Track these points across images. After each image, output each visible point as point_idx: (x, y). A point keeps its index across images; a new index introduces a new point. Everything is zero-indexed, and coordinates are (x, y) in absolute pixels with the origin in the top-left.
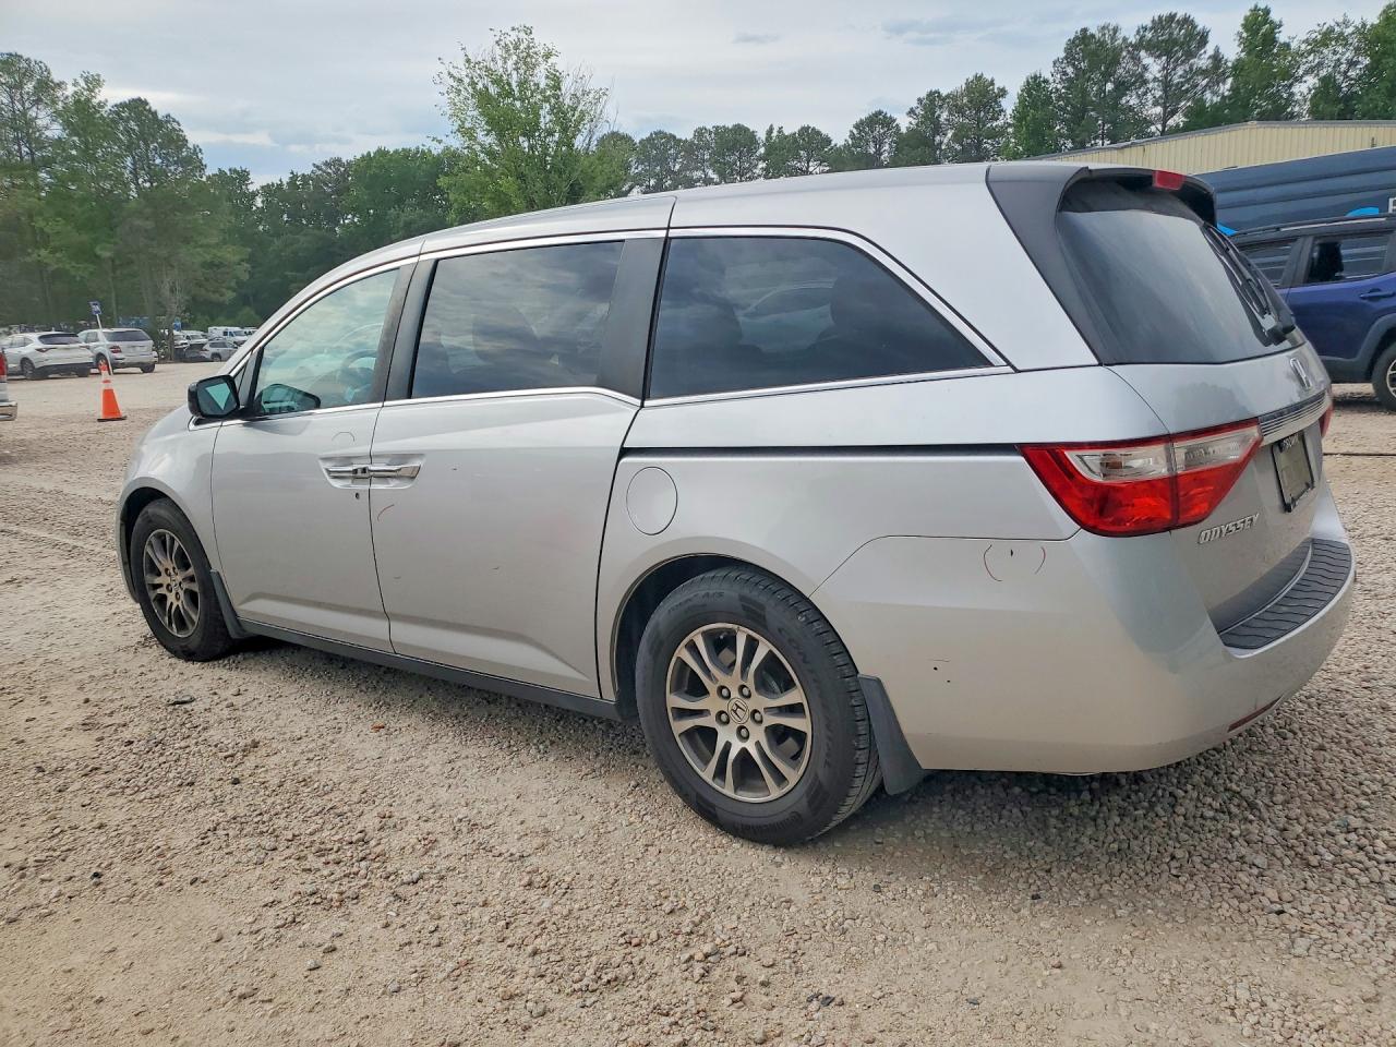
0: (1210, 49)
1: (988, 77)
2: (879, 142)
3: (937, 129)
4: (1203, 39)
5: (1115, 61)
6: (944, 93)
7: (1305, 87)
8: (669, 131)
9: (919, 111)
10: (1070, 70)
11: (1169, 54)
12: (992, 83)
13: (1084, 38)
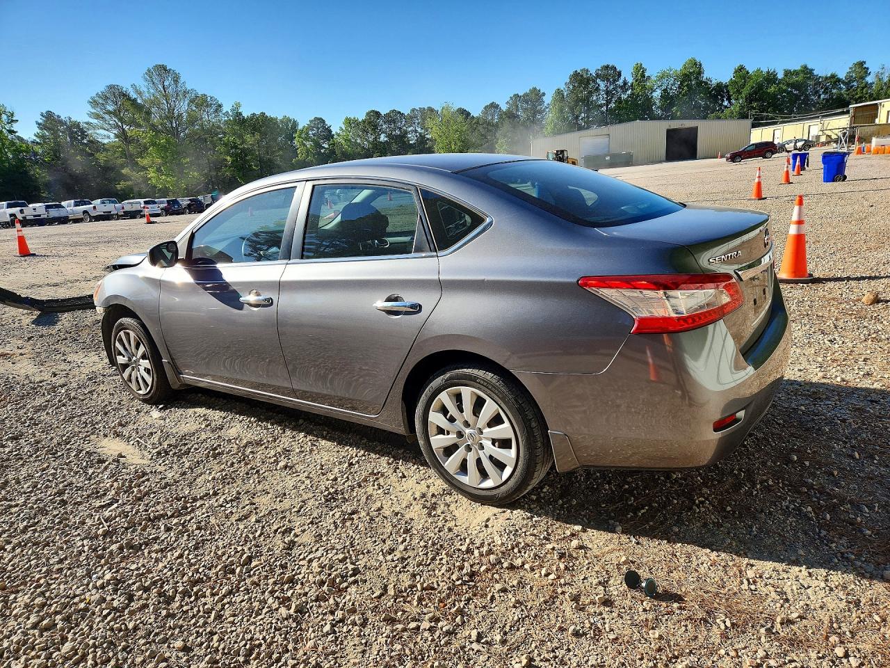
0: (622, 78)
1: (538, 89)
2: (493, 115)
3: (517, 110)
4: (620, 74)
5: (588, 83)
6: (520, 95)
7: (657, 94)
8: (397, 109)
9: (511, 102)
10: (571, 87)
11: (608, 80)
12: (539, 91)
13: (576, 74)
